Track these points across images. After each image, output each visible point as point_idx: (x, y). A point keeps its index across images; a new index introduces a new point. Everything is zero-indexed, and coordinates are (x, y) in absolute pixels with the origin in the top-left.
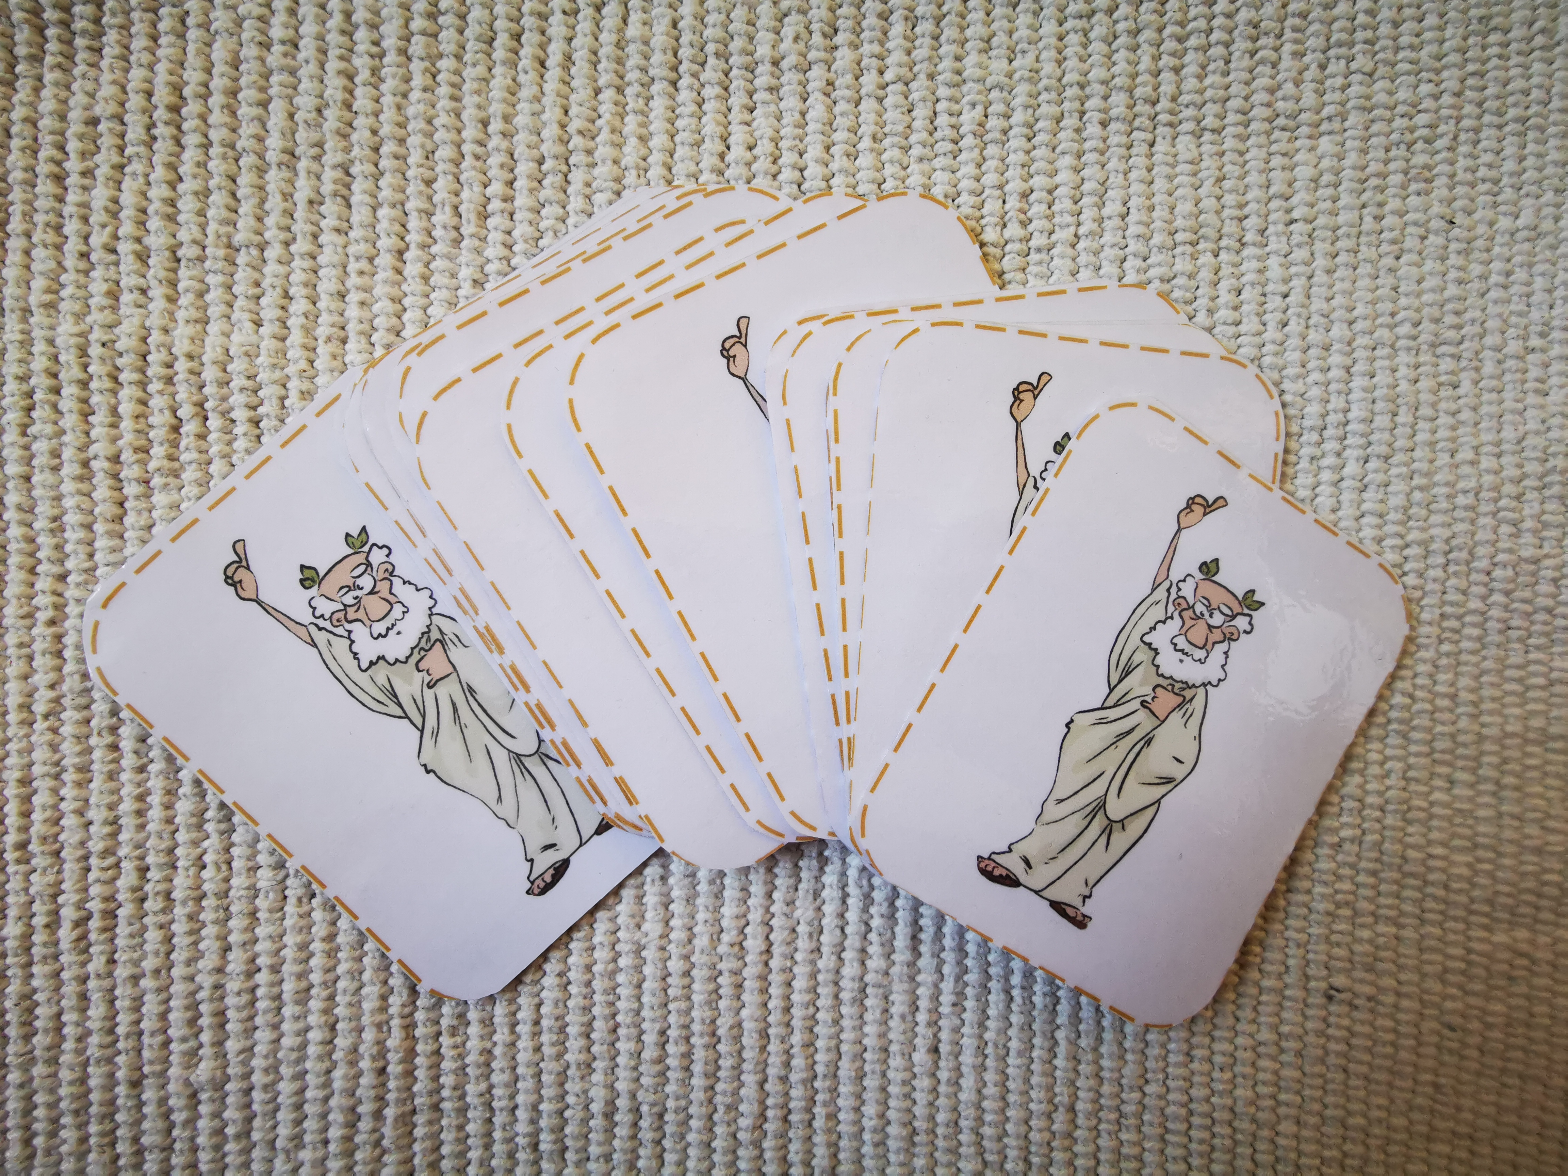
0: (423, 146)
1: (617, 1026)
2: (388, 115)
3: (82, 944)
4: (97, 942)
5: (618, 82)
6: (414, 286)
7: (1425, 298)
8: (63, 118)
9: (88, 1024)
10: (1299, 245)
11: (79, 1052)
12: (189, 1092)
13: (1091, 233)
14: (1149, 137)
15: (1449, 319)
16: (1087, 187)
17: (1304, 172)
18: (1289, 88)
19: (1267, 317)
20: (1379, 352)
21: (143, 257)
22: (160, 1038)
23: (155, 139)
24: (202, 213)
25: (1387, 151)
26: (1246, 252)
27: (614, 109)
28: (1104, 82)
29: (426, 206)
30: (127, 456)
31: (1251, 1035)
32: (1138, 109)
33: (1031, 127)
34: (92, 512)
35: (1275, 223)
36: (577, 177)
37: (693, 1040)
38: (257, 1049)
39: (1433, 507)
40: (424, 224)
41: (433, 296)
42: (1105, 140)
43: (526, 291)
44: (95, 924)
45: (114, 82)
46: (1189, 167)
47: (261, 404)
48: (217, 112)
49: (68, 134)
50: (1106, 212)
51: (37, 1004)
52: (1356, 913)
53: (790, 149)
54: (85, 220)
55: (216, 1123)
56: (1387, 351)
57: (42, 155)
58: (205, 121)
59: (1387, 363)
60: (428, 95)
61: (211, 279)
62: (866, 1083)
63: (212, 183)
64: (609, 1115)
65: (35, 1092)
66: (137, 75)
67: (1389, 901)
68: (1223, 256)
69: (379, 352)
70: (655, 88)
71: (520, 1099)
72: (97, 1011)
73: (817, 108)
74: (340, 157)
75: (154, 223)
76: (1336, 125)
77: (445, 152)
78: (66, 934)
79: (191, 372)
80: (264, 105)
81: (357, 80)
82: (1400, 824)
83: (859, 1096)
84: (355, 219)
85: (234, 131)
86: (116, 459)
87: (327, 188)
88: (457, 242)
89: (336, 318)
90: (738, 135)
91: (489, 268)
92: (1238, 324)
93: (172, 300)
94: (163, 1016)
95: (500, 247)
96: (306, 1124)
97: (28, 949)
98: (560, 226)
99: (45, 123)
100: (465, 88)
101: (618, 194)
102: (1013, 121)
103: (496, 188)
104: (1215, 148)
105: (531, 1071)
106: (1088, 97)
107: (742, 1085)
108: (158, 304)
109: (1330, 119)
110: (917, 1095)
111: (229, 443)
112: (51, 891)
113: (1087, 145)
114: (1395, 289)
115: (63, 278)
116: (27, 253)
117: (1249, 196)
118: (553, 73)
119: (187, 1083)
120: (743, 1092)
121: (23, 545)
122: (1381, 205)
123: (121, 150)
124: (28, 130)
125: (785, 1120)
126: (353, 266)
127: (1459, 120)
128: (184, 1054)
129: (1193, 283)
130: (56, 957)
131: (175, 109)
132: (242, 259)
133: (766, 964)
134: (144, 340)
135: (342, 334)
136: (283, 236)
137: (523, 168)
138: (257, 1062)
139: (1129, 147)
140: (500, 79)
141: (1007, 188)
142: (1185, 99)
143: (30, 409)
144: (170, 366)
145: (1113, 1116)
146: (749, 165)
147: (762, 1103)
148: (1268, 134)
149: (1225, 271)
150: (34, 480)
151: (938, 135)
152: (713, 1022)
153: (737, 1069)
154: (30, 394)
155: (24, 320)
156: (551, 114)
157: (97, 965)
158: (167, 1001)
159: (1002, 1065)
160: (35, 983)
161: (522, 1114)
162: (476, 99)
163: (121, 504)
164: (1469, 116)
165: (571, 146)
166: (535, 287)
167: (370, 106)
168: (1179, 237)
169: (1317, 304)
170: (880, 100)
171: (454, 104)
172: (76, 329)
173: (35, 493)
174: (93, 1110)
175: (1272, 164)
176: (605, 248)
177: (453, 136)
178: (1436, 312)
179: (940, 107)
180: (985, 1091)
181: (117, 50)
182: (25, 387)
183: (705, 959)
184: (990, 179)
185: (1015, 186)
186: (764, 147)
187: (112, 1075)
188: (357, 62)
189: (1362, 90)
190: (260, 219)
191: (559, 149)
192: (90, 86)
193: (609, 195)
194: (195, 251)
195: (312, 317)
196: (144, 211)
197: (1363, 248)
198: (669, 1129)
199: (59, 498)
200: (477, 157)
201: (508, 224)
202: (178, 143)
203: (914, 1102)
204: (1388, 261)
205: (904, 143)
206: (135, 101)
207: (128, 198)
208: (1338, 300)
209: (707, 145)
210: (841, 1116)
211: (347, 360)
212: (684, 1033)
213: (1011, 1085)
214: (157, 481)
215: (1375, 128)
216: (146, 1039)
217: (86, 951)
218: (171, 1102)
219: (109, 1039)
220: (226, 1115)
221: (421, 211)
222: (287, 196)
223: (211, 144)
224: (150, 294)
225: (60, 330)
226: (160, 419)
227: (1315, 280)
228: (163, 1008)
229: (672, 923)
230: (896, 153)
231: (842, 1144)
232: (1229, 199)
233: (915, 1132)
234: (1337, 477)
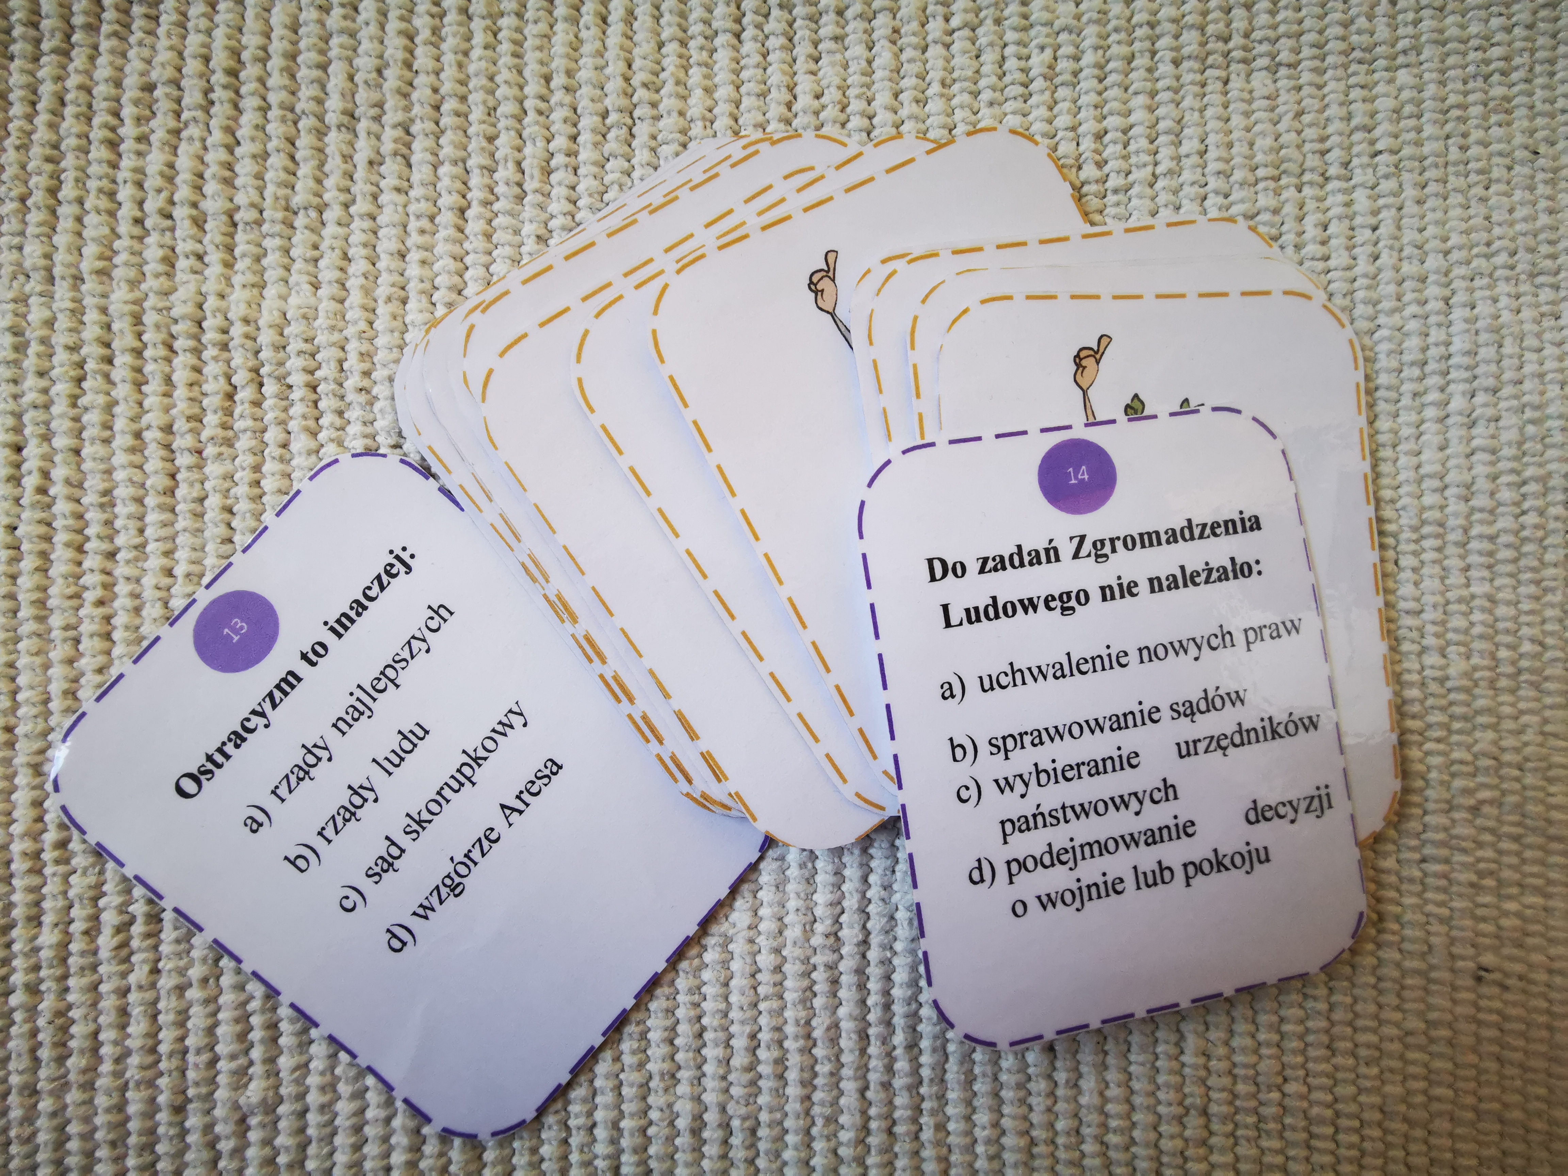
0: (484, 102)
1: (703, 1029)
2: (449, 73)
3: (124, 952)
4: (140, 950)
5: (681, 34)
6: (475, 243)
7: (1518, 227)
8: (118, 84)
9: (128, 1042)
10: (1386, 177)
11: (118, 1074)
12: (237, 1116)
13: (1170, 172)
14: (1223, 74)
15: (1544, 249)
16: (1162, 126)
17: (1385, 104)
18: (1362, 22)
19: (1357, 251)
20: (1478, 282)
21: (199, 223)
22: (205, 1057)
23: (212, 103)
24: (259, 177)
25: (1465, 83)
26: (1330, 187)
27: (678, 61)
28: (1175, 21)
29: (487, 162)
30: (180, 425)
31: (1397, 1025)
32: (1210, 46)
33: (1102, 68)
34: (143, 485)
35: (1358, 155)
36: (642, 130)
37: (786, 1044)
38: (312, 1066)
39: (1548, 440)
40: (487, 180)
41: (495, 253)
42: (1178, 78)
43: (592, 244)
44: (137, 929)
45: (171, 48)
46: (1266, 102)
47: (319, 367)
48: (276, 75)
49: (124, 101)
50: (1184, 150)
51: (73, 1022)
52: (1501, 883)
53: (858, 97)
54: (140, 185)
55: (267, 1151)
56: (1486, 281)
57: (96, 121)
58: (264, 85)
59: (1487, 293)
60: (489, 53)
61: (268, 243)
62: (976, 1087)
63: (270, 146)
64: (696, 1132)
65: (69, 1122)
66: (194, 40)
67: (1535, 869)
68: (1307, 191)
69: (440, 311)
70: (719, 41)
71: (599, 1115)
72: (137, 1028)
73: (884, 56)
74: (400, 116)
75: (211, 187)
76: (1412, 58)
77: (507, 108)
78: (106, 941)
79: (247, 336)
80: (324, 67)
81: (418, 40)
82: (1541, 783)
83: (969, 1103)
84: (416, 178)
85: (293, 93)
86: (168, 429)
87: (387, 147)
88: (520, 199)
89: (396, 278)
90: (805, 84)
91: (552, 224)
92: (1327, 258)
93: (229, 265)
94: (211, 1031)
95: (564, 202)
96: (366, 1150)
97: (64, 961)
98: (625, 179)
99: (101, 90)
100: (526, 45)
101: (684, 146)
102: (1083, 63)
103: (560, 142)
104: (1292, 83)
105: (611, 1084)
106: (1158, 37)
107: (841, 1093)
108: (215, 270)
109: (1405, 52)
110: (1033, 1100)
111: (286, 410)
112: (91, 893)
113: (1160, 85)
114: (1487, 218)
115: (117, 245)
116: (79, 220)
117: (1330, 130)
118: (616, 29)
119: (236, 1106)
120: (843, 1101)
121: (71, 522)
122: (1465, 135)
123: (178, 115)
124: (83, 97)
125: (890, 1132)
126: (413, 225)
127: (1532, 52)
128: (234, 1073)
129: (1277, 219)
130: (94, 968)
131: (233, 73)
132: (300, 221)
133: (864, 956)
134: (200, 306)
135: (402, 293)
136: (343, 197)
137: (587, 122)
138: (313, 1080)
139: (1203, 85)
140: (562, 34)
141: (1081, 130)
142: (1257, 35)
143: (80, 380)
144: (225, 332)
145: (1251, 1120)
146: (817, 113)
147: (864, 1113)
148: (1345, 66)
149: (1311, 205)
150: (84, 453)
151: (1008, 79)
152: (808, 1023)
153: (835, 1075)
154: (81, 365)
155: (75, 288)
156: (615, 68)
157: (139, 975)
158: (214, 1014)
159: (1123, 1064)
160: (71, 998)
161: (601, 1133)
162: (538, 55)
163: (173, 476)
164: (1542, 48)
165: (635, 99)
166: (601, 240)
167: (431, 64)
168: (1261, 173)
169: (1409, 236)
170: (948, 46)
171: (516, 61)
172: (130, 296)
173: (84, 467)
174: (133, 1140)
175: (1352, 96)
176: (671, 199)
177: (515, 91)
178: (1530, 241)
179: (1008, 51)
180: (1109, 1093)
181: (175, 17)
182: (76, 358)
183: (798, 952)
184: (1063, 121)
185: (1089, 127)
186: (832, 95)
187: (153, 1100)
188: (417, 22)
189: (1434, 24)
190: (319, 182)
191: (624, 102)
192: (146, 53)
193: (675, 147)
194: (253, 215)
195: (372, 277)
196: (201, 176)
197: (1452, 178)
198: (762, 1146)
199: (109, 472)
200: (540, 113)
201: (572, 178)
202: (236, 106)
203: (1031, 1108)
204: (1478, 191)
205: (973, 88)
206: (192, 66)
207: (185, 162)
208: (1431, 230)
209: (774, 94)
210: (951, 1126)
211: (408, 320)
212: (776, 1036)
213: (1136, 1085)
214: (210, 451)
215: (1451, 61)
216: (191, 1058)
217: (127, 960)
218: (218, 1129)
219: (150, 1059)
220: (279, 1141)
221: (483, 167)
222: (347, 158)
223: (269, 107)
224: (207, 259)
225: (114, 297)
226: (214, 386)
227: (1405, 211)
228: (210, 1021)
229: (761, 912)
230: (966, 98)
231: (953, 1158)
232: (1310, 133)
233: (1033, 1143)
234: (1442, 414)
